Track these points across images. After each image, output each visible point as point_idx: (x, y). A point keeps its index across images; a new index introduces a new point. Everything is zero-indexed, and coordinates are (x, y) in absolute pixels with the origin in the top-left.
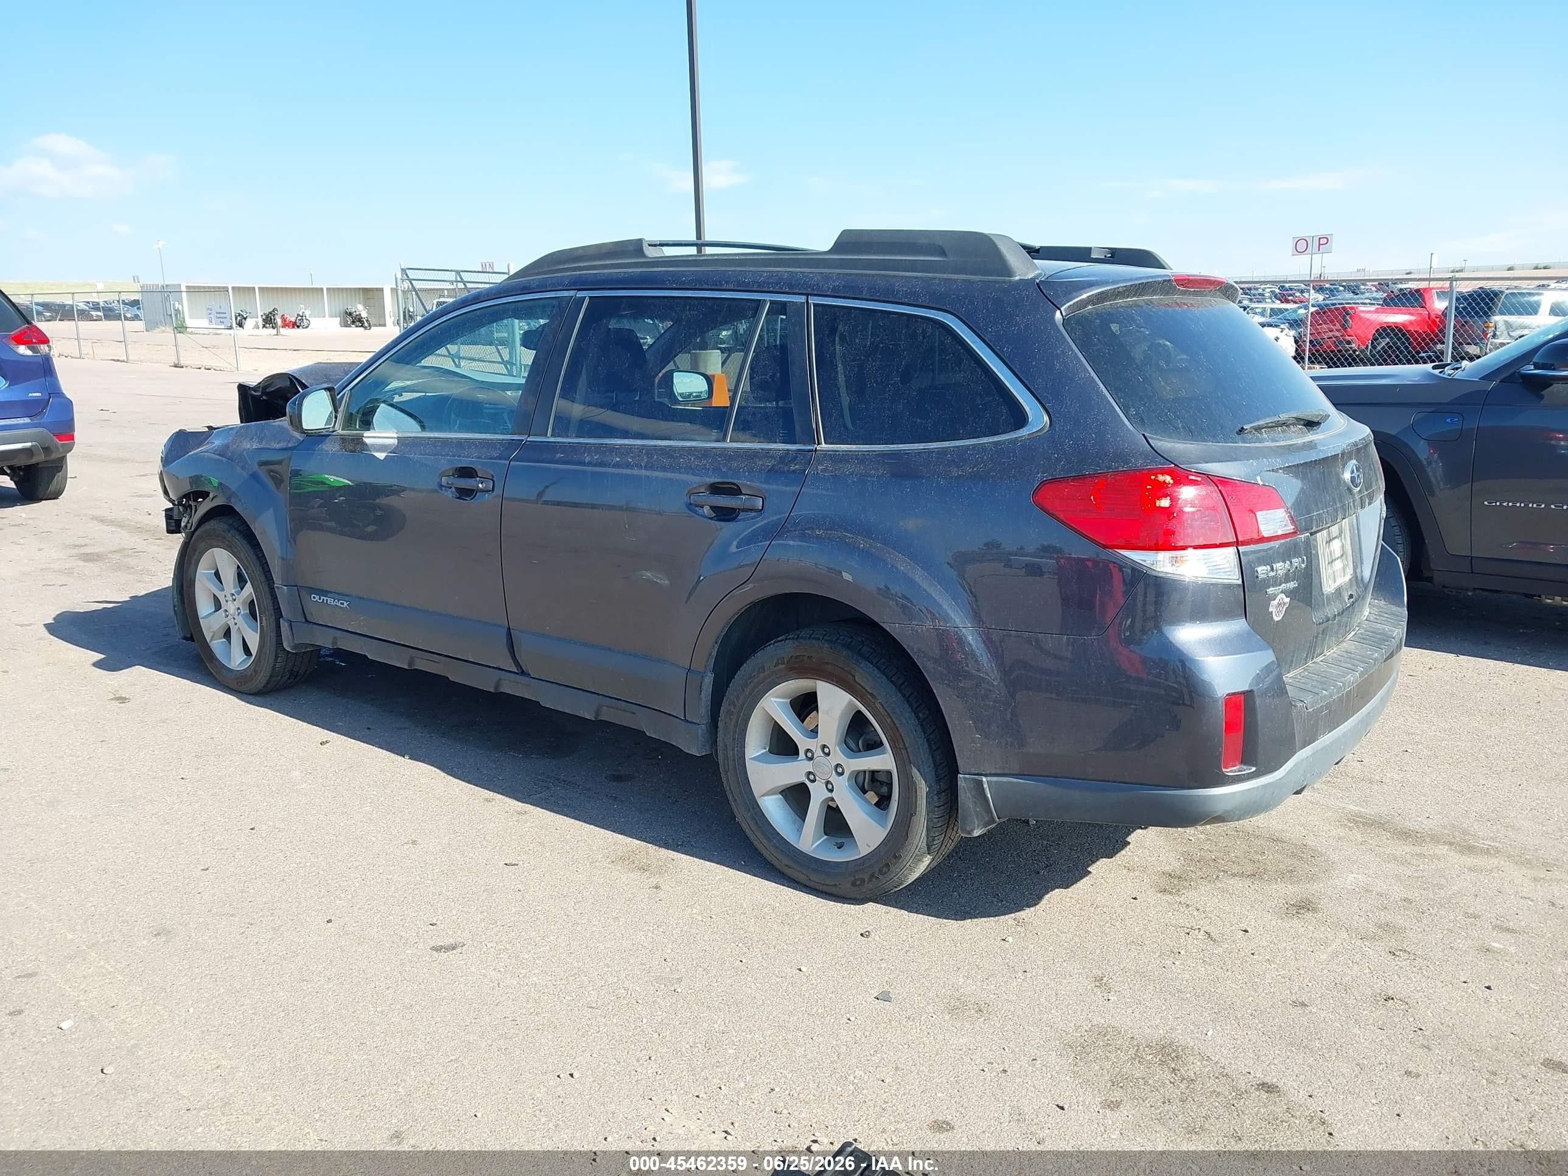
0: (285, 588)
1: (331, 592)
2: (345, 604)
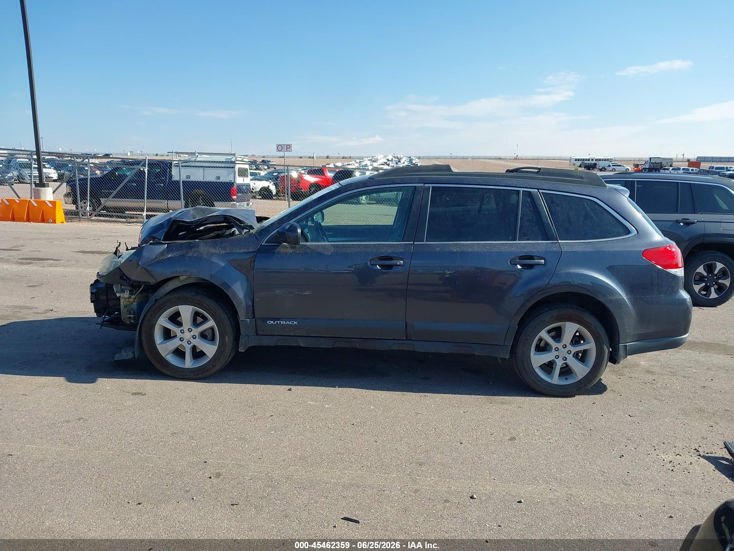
0: (248, 320)
1: (281, 318)
2: (295, 323)
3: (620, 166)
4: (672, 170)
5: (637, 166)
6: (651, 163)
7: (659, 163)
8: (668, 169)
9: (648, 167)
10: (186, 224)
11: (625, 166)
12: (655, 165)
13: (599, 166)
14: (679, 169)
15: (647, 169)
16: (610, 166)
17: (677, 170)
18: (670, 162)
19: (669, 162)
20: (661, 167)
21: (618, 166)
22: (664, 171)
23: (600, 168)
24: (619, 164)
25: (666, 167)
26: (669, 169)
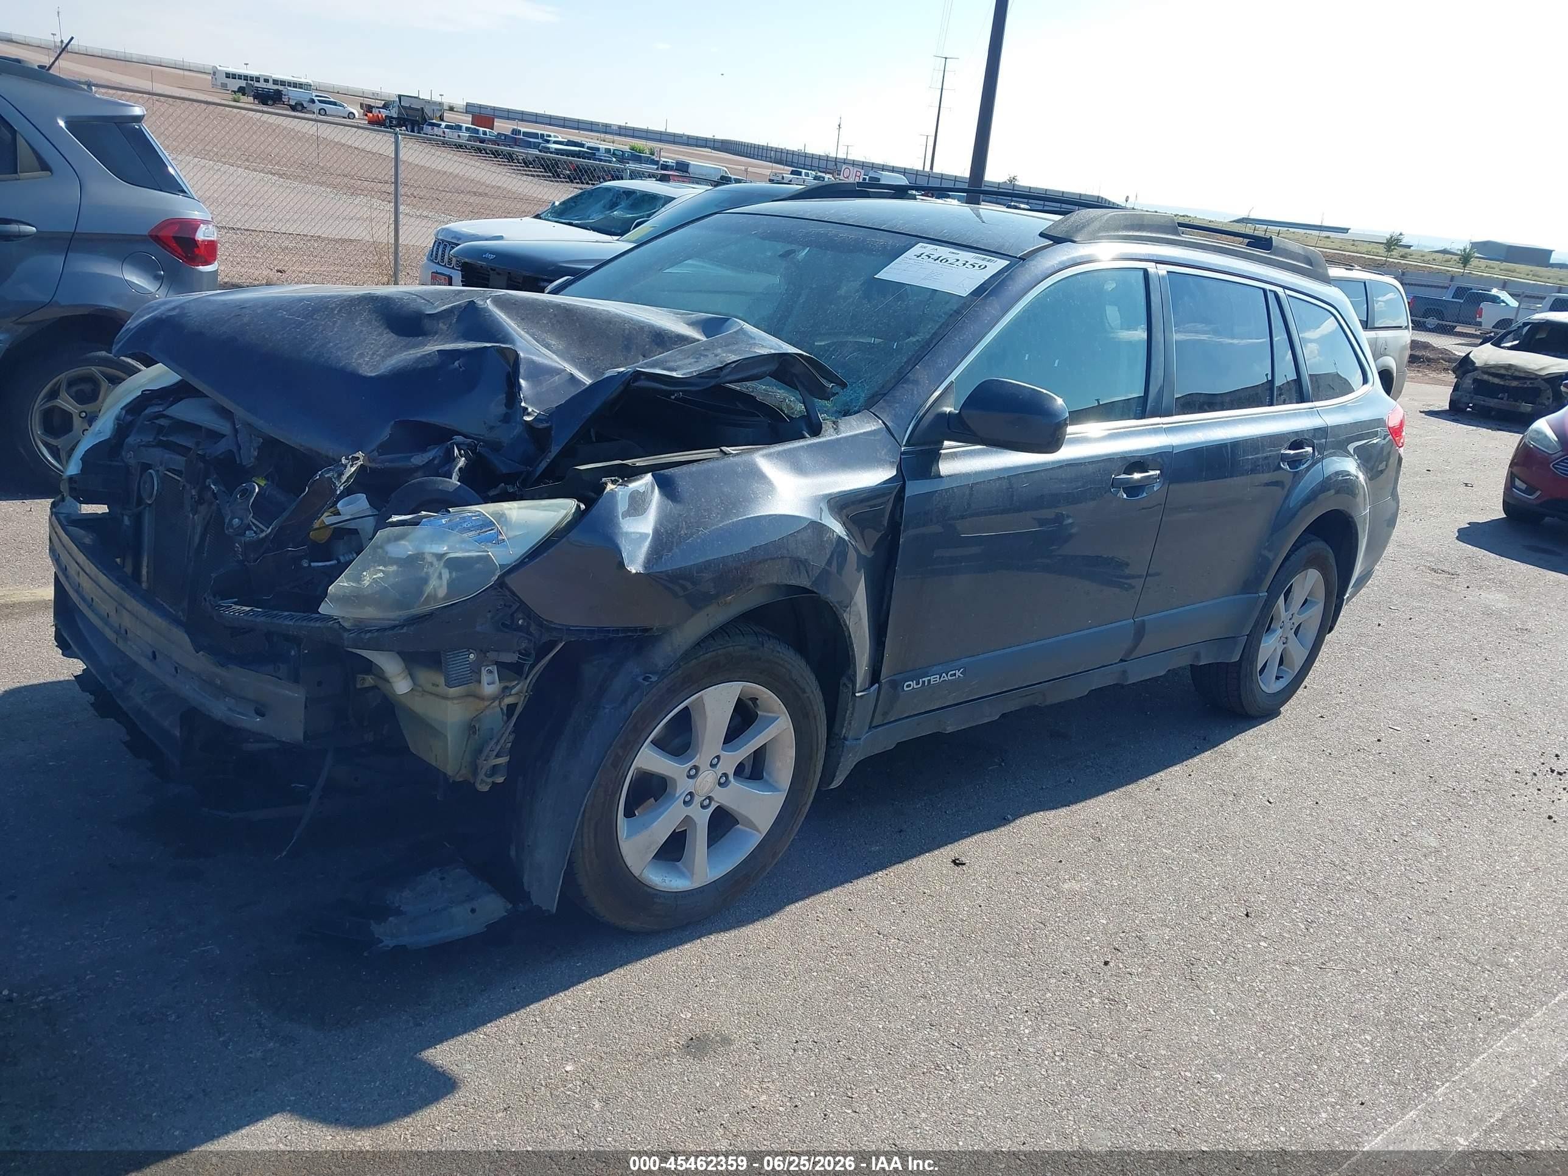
1: (930, 666)
2: (958, 673)
3: (335, 104)
4: (445, 128)
5: (369, 109)
6: (401, 107)
7: (417, 110)
8: (439, 126)
9: (395, 116)
10: (663, 387)
11: (346, 105)
12: (410, 112)
13: (289, 99)
14: (459, 128)
15: (394, 118)
16: (313, 101)
17: (455, 129)
18: (441, 109)
19: (437, 110)
20: (424, 121)
21: (330, 103)
22: (430, 127)
23: (293, 103)
24: (332, 100)
25: (434, 121)
26: (441, 125)
